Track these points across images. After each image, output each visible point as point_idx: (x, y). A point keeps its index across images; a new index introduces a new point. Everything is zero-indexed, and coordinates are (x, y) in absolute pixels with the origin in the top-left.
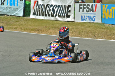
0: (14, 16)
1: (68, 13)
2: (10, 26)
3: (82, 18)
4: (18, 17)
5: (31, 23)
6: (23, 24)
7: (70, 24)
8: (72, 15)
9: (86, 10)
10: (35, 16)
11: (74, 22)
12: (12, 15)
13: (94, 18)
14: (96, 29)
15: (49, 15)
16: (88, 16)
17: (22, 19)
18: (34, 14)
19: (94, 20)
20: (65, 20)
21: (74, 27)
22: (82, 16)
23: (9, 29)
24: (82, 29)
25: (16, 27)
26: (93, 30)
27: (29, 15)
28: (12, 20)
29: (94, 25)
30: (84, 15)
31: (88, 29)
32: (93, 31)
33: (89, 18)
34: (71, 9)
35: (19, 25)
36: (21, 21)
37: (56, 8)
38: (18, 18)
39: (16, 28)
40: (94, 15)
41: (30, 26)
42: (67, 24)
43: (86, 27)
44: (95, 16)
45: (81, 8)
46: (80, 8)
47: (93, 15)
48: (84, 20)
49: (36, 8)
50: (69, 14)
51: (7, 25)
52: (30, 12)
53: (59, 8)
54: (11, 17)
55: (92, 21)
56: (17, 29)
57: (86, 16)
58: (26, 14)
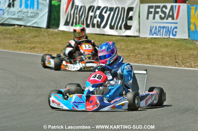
0: (31, 28)
1: (128, 21)
2: (24, 45)
3: (151, 31)
4: (38, 29)
5: (60, 39)
6: (47, 40)
7: (131, 40)
9: (160, 16)
10: (67, 27)
11: (138, 38)
12: (28, 25)
13: (175, 30)
14: (178, 50)
15: (93, 26)
16: (164, 27)
17: (45, 33)
18: (67, 23)
19: (174, 33)
20: (122, 35)
21: (138, 45)
22: (151, 27)
23: (20, 50)
24: (154, 50)
25: (34, 45)
26: (173, 52)
27: (58, 26)
28: (27, 34)
29: (174, 42)
30: (155, 25)
31: (164, 50)
32: (173, 54)
33: (165, 29)
35: (40, 43)
36: (43, 36)
37: (106, 12)
38: (37, 31)
39: (34, 48)
40: (175, 25)
41: (60, 44)
42: (127, 42)
43: (161, 47)
44: (176, 28)
45: (151, 13)
46: (149, 13)
47: (173, 26)
48: (155, 35)
49: (71, 13)
50: (129, 23)
51: (18, 42)
52: (59, 19)
53: (112, 13)
54: (25, 28)
55: (171, 36)
56: (36, 49)
57: (160, 27)
58: (52, 24)
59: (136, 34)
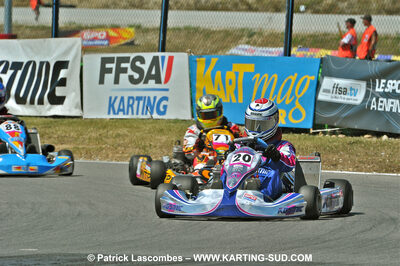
1: (57, 88)
3: (111, 105)
7: (77, 123)
8: (73, 94)
13: (164, 103)
16: (139, 99)
19: (162, 110)
20: (43, 114)
22: (110, 98)
29: (172, 124)
30: (120, 94)
33: (141, 103)
34: (70, 74)
40: (164, 94)
43: (151, 133)
44: (166, 98)
45: (110, 71)
46: (104, 71)
47: (160, 95)
48: (121, 113)
53: (20, 72)
55: (155, 116)
57: (129, 98)
59: (76, 112)
